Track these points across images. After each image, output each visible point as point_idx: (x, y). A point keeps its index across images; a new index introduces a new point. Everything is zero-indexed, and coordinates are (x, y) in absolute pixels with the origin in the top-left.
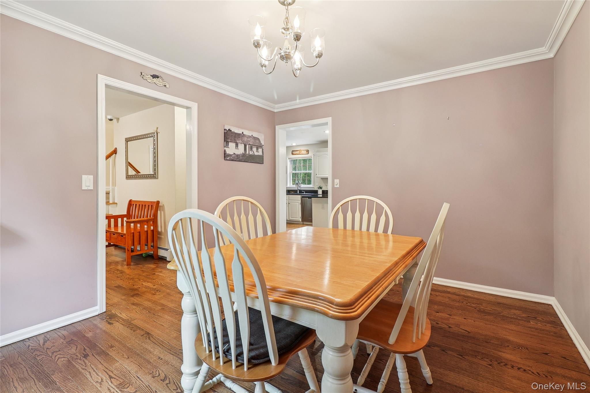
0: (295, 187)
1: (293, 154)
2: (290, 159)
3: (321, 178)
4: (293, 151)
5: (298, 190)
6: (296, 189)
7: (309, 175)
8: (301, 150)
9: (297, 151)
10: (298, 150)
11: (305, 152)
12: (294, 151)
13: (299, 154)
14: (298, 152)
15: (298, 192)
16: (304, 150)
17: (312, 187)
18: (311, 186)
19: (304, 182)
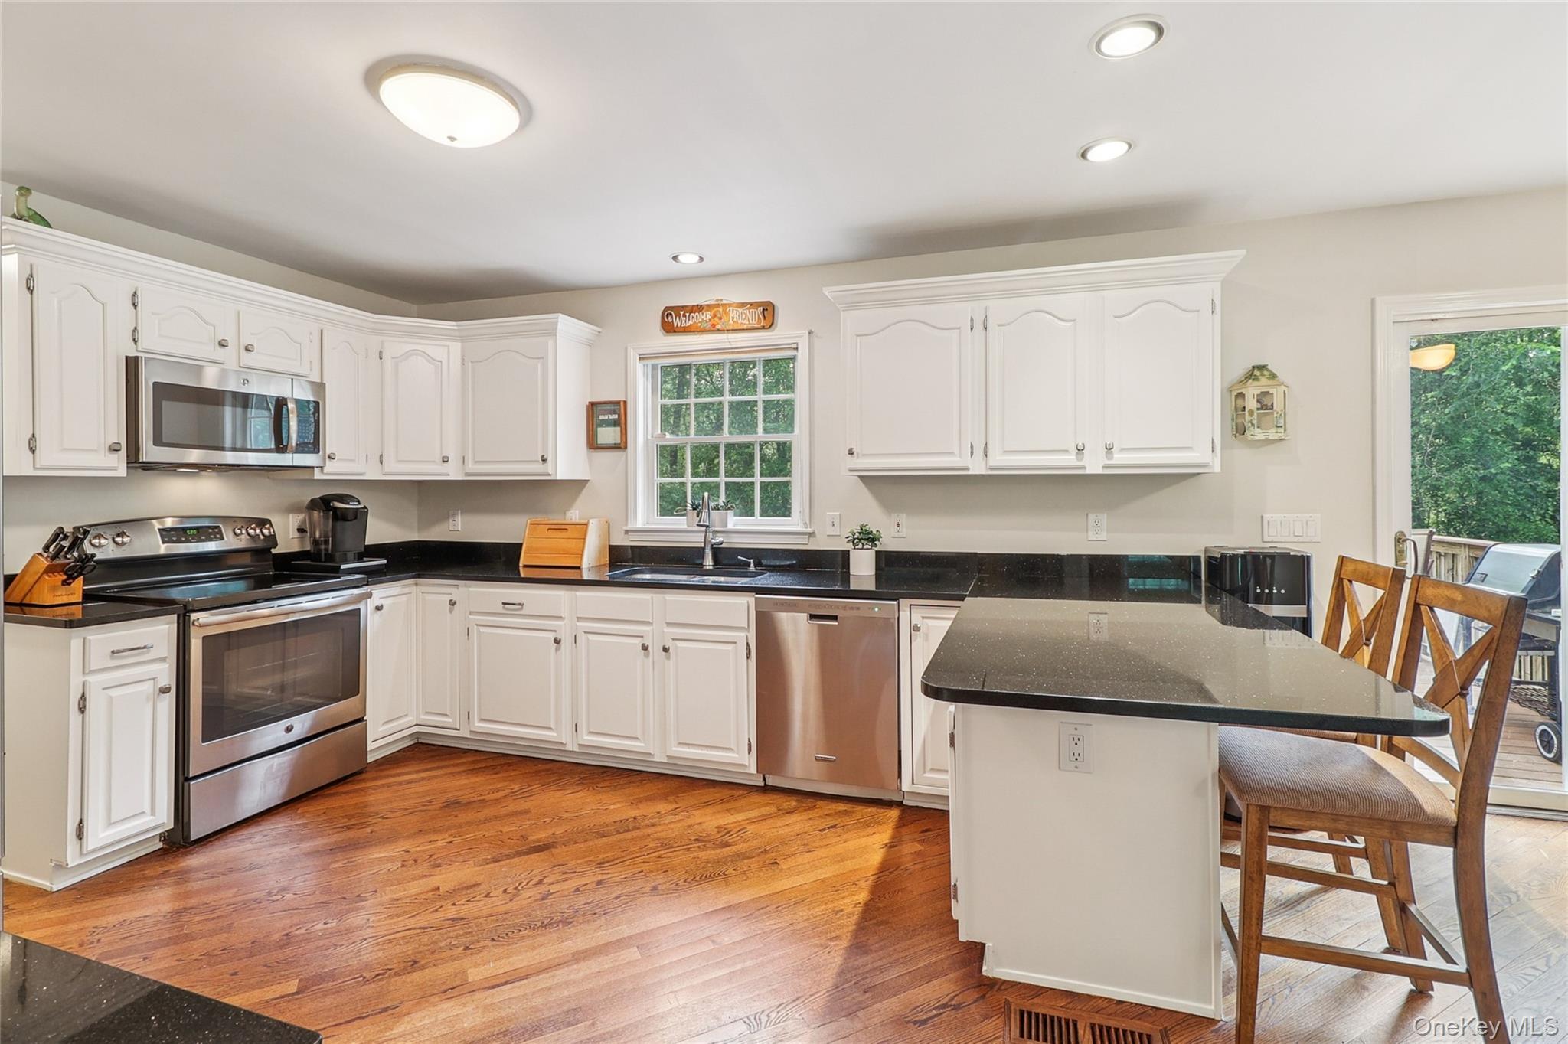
0: (685, 527)
1: (668, 328)
2: (650, 362)
3: (861, 477)
4: (668, 312)
5: (708, 551)
6: (696, 540)
7: (781, 459)
8: (724, 305)
9: (699, 308)
10: (700, 302)
11: (753, 317)
12: (677, 310)
13: (714, 330)
14: (707, 316)
15: (709, 562)
16: (742, 305)
17: (800, 528)
18: (794, 523)
19: (741, 501)
